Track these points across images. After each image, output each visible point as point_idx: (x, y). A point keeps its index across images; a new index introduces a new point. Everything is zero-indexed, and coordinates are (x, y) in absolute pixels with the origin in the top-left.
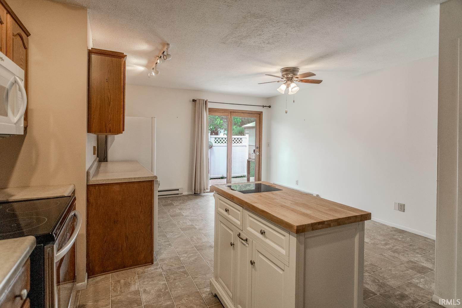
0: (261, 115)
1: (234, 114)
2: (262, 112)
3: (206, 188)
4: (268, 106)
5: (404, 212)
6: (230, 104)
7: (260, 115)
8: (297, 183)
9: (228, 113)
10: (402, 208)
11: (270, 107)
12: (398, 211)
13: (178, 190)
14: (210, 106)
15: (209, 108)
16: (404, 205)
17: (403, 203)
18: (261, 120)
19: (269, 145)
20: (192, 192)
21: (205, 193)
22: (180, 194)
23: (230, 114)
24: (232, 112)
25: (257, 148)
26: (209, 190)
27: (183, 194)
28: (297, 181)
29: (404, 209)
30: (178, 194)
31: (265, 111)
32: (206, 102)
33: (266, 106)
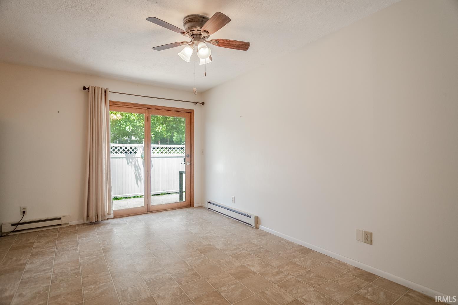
0: (192, 114)
1: (153, 111)
2: (194, 110)
3: (106, 214)
4: (201, 103)
5: (371, 244)
6: (144, 96)
7: (190, 113)
8: (234, 200)
9: (144, 110)
10: (368, 238)
11: (203, 104)
12: (363, 242)
13: (60, 219)
14: (111, 97)
15: (110, 101)
16: (371, 234)
17: (370, 231)
18: (192, 121)
19: (203, 152)
20: (84, 220)
21: (104, 220)
22: (65, 224)
23: (146, 111)
24: (149, 109)
25: (188, 156)
26: (112, 216)
27: (70, 224)
28: (233, 198)
29: (371, 241)
30: (61, 225)
31: (197, 109)
32: (105, 91)
33: (198, 103)
